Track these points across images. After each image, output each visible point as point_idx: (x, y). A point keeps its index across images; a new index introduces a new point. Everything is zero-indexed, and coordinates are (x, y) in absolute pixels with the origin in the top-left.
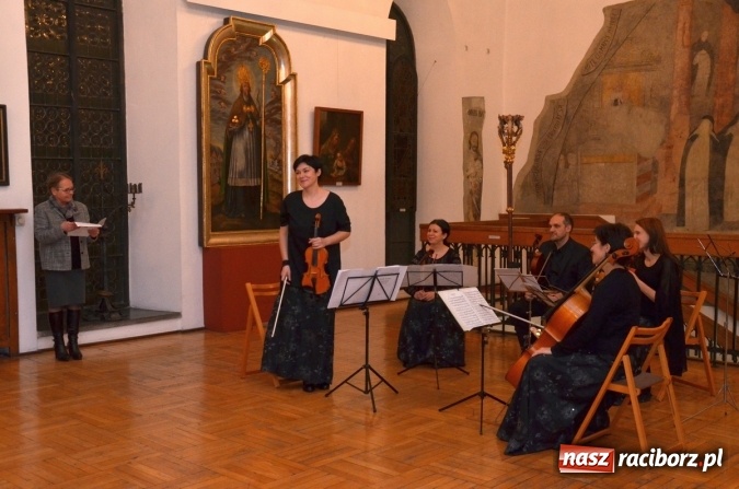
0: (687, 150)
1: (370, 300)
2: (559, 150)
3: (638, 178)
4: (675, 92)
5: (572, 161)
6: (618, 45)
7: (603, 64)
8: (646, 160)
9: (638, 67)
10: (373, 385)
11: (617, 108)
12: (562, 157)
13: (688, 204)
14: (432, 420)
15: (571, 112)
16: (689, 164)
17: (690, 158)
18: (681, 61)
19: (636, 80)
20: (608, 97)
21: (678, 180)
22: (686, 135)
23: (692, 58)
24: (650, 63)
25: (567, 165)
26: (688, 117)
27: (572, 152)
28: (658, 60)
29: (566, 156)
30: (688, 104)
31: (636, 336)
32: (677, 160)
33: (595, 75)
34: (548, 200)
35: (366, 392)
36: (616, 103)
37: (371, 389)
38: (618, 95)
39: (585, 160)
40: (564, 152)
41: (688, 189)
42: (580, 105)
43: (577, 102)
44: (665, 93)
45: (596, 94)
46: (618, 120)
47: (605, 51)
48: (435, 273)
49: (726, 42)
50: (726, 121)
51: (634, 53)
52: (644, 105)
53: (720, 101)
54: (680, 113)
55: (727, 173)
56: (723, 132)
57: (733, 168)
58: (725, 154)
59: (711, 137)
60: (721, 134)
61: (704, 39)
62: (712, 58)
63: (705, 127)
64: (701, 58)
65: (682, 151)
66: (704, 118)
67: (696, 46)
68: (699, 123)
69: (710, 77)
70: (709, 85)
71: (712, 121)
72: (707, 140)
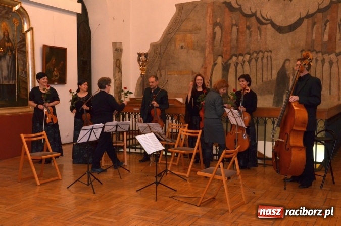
0: (213, 69)
2: (157, 68)
4: (207, 44)
5: (163, 74)
6: (183, 21)
7: (176, 30)
9: (191, 32)
10: (92, 180)
11: (183, 50)
12: (158, 71)
14: (122, 195)
15: (162, 51)
16: (213, 75)
17: (214, 72)
18: (209, 30)
19: (191, 38)
20: (179, 45)
21: (209, 83)
22: (212, 63)
23: (213, 29)
24: (196, 30)
25: (161, 75)
26: (213, 55)
27: (163, 69)
28: (200, 29)
29: (160, 71)
30: (213, 49)
31: (226, 154)
32: (209, 74)
33: (173, 34)
35: (88, 184)
36: (182, 47)
37: (91, 182)
38: (183, 44)
39: (169, 73)
40: (159, 69)
42: (166, 48)
43: (165, 47)
44: (203, 44)
45: (173, 43)
46: (183, 55)
47: (176, 24)
48: (117, 126)
49: (227, 23)
50: (228, 57)
51: (189, 25)
52: (194, 49)
53: (225, 49)
54: (210, 53)
59: (222, 64)
60: (226, 63)
61: (218, 21)
62: (222, 30)
63: (220, 59)
64: (218, 30)
65: (210, 70)
66: (219, 56)
67: (215, 24)
68: (217, 58)
69: (221, 38)
70: (221, 41)
71: (223, 57)
72: (221, 65)
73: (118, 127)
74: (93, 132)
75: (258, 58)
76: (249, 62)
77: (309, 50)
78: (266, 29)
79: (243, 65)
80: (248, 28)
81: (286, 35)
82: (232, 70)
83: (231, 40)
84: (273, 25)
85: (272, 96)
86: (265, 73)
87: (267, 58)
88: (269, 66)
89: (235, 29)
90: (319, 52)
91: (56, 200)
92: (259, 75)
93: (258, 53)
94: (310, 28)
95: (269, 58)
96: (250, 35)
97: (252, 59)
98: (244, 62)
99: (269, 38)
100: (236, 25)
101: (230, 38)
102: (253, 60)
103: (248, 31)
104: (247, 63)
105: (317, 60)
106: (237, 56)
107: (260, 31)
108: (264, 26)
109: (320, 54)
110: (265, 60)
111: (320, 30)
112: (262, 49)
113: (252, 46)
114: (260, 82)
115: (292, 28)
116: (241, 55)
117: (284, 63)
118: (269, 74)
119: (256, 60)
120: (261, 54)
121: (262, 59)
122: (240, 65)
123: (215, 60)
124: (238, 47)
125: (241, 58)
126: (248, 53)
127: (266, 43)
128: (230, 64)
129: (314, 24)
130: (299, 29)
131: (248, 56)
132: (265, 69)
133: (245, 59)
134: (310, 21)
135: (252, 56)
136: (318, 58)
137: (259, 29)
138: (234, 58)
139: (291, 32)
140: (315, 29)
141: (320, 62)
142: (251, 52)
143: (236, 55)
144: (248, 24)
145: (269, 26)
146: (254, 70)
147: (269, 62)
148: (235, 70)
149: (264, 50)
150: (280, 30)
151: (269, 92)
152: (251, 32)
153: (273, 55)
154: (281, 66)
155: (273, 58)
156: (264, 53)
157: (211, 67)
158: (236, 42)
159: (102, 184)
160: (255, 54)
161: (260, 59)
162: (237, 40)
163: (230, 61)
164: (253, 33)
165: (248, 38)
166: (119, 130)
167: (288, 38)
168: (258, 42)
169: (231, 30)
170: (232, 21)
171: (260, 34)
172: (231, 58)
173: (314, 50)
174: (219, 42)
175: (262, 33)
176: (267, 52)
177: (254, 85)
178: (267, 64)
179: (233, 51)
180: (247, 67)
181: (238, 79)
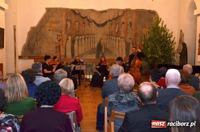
0: (66, 42)
2: (35, 40)
3: (56, 47)
4: (63, 29)
5: (39, 43)
6: (50, 17)
7: (46, 21)
8: (57, 43)
9: (54, 23)
11: (50, 31)
12: (36, 42)
13: (67, 53)
15: (38, 31)
16: (67, 45)
17: (67, 43)
18: (64, 23)
19: (54, 26)
20: (48, 29)
21: (64, 48)
22: (66, 38)
23: (66, 22)
24: (57, 22)
25: (37, 44)
26: (66, 35)
27: (38, 41)
28: (59, 22)
29: (37, 42)
30: (66, 32)
32: (64, 44)
33: (44, 23)
34: (32, 52)
36: (49, 30)
38: (50, 28)
39: (42, 43)
40: (36, 40)
41: (67, 50)
42: (40, 30)
43: (40, 29)
44: (61, 29)
45: (44, 27)
46: (50, 34)
47: (46, 18)
49: (73, 20)
50: (74, 36)
51: (53, 19)
52: (56, 31)
53: (73, 32)
54: (64, 34)
55: (75, 47)
56: (74, 38)
57: (76, 46)
58: (74, 43)
59: (71, 39)
60: (73, 39)
61: (69, 19)
62: (71, 23)
63: (70, 37)
64: (69, 23)
65: (65, 42)
66: (70, 35)
67: (67, 20)
68: (69, 36)
69: (71, 27)
70: (70, 28)
71: (71, 36)
72: (70, 40)
75: (88, 37)
76: (84, 39)
77: (110, 35)
78: (92, 24)
79: (81, 40)
80: (84, 23)
81: (100, 28)
82: (76, 42)
83: (75, 28)
84: (95, 23)
85: (95, 55)
86: (92, 44)
87: (93, 37)
88: (94, 41)
89: (77, 23)
90: (114, 36)
92: (89, 45)
93: (88, 35)
94: (110, 26)
95: (94, 38)
96: (85, 27)
97: (86, 37)
98: (82, 39)
99: (93, 29)
100: (78, 21)
101: (75, 27)
102: (86, 38)
103: (83, 25)
104: (83, 40)
105: (113, 40)
106: (79, 36)
107: (89, 25)
108: (91, 23)
109: (115, 37)
110: (92, 39)
111: (114, 27)
112: (90, 33)
113: (86, 32)
114: (90, 49)
115: (103, 25)
116: (81, 35)
117: (100, 40)
118: (94, 45)
119: (88, 38)
120: (90, 36)
121: (90, 38)
122: (80, 40)
123: (67, 37)
124: (79, 32)
125: (80, 37)
126: (84, 35)
127: (92, 31)
128: (75, 40)
129: (112, 24)
130: (106, 26)
131: (84, 36)
132: (92, 43)
133: (82, 38)
134: (110, 23)
135: (86, 36)
136: (114, 39)
137: (89, 24)
138: (77, 37)
139: (102, 26)
140: (112, 26)
141: (114, 40)
142: (85, 34)
143: (78, 36)
144: (83, 21)
145: (93, 23)
146: (87, 43)
147: (94, 39)
148: (78, 42)
149: (91, 34)
150: (98, 25)
151: (94, 53)
152: (85, 25)
153: (95, 36)
154: (99, 42)
155: (95, 38)
156: (91, 35)
157: (65, 41)
158: (78, 29)
160: (87, 36)
161: (89, 38)
162: (79, 29)
163: (75, 38)
164: (86, 26)
165: (84, 28)
167: (101, 29)
168: (88, 30)
169: (76, 24)
170: (76, 19)
171: (89, 27)
172: (76, 37)
173: (112, 35)
174: (69, 29)
175: (90, 26)
176: (93, 35)
177: (87, 50)
178: (93, 40)
179: (77, 34)
180: (83, 41)
181: (79, 47)
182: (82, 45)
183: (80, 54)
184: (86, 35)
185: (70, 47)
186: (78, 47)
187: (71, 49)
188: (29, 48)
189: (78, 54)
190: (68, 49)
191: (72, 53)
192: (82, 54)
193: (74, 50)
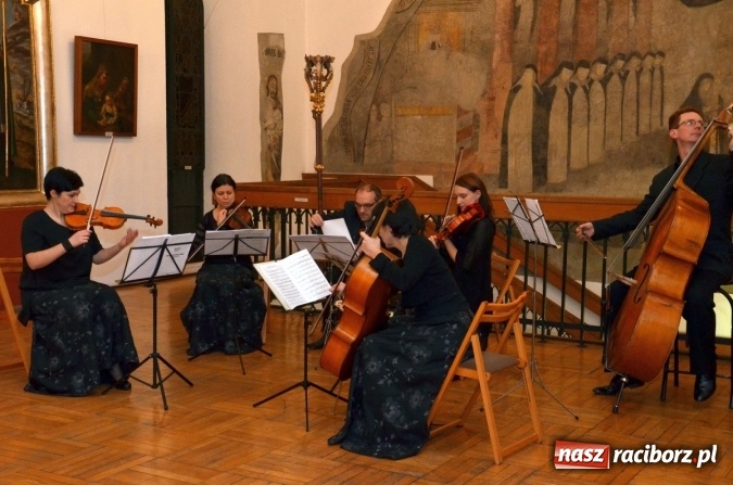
0: (509, 103)
1: (158, 274)
2: (370, 100)
3: (458, 133)
4: (497, 37)
5: (385, 111)
8: (466, 112)
9: (456, 6)
10: (163, 377)
11: (435, 52)
12: (374, 108)
13: (511, 163)
14: (234, 416)
15: (384, 56)
16: (512, 117)
17: (513, 110)
18: (503, 2)
19: (456, 21)
20: (425, 40)
21: (500, 137)
22: (509, 86)
24: (470, 2)
25: (379, 118)
26: (511, 66)
27: (385, 102)
29: (378, 106)
30: (511, 51)
31: (487, 313)
32: (499, 114)
33: (411, 13)
34: (359, 157)
35: (155, 386)
36: (433, 46)
37: (161, 382)
38: (436, 38)
39: (400, 112)
40: (376, 102)
41: (511, 146)
42: (394, 48)
43: (390, 45)
44: (485, 37)
45: (411, 34)
46: (435, 66)
48: (237, 239)
50: (550, 70)
52: (464, 50)
53: (543, 49)
54: (502, 60)
55: (551, 129)
56: (547, 83)
57: (557, 124)
58: (549, 109)
59: (535, 89)
60: (544, 86)
63: (529, 76)
65: (504, 104)
66: (528, 66)
68: (522, 73)
69: (534, 21)
70: (532, 30)
71: (536, 71)
72: (530, 91)
73: (240, 244)
74: (166, 253)
75: (627, 72)
76: (605, 82)
79: (587, 92)
81: (704, 10)
82: (559, 102)
83: (559, 27)
86: (645, 112)
87: (652, 71)
88: (657, 92)
91: (63, 424)
92: (630, 118)
93: (626, 58)
95: (657, 73)
96: (610, 13)
97: (612, 74)
98: (591, 82)
99: (658, 20)
101: (555, 21)
102: (615, 78)
103: (602, 3)
104: (597, 87)
106: (573, 67)
110: (645, 79)
112: (638, 48)
113: (613, 40)
114: (631, 136)
116: (584, 64)
117: (697, 85)
118: (656, 113)
119: (623, 79)
120: (635, 62)
121: (639, 73)
122: (580, 91)
123: (517, 78)
124: (575, 44)
125: (583, 72)
126: (603, 60)
127: (650, 33)
128: (555, 88)
131: (600, 69)
132: (644, 101)
133: (593, 76)
135: (612, 68)
138: (566, 74)
142: (610, 56)
143: (570, 66)
146: (617, 103)
147: (657, 83)
148: (567, 102)
149: (643, 53)
151: (654, 160)
153: (668, 63)
154: (687, 94)
155: (668, 71)
156: (643, 59)
157: (506, 95)
158: (571, 31)
159: (191, 385)
160: (620, 63)
161: (632, 74)
162: (575, 27)
163: (554, 82)
164: (616, 8)
165: (603, 21)
166: (243, 250)
167: (710, 17)
168: (629, 31)
171: (635, 10)
172: (557, 73)
174: (528, 32)
175: (641, 5)
176: (653, 55)
177: (614, 144)
178: (652, 87)
179: (564, 56)
180: (598, 97)
181: (574, 126)
182: (589, 116)
183: (575, 165)
184: (615, 59)
185: (529, 129)
186: (570, 127)
187: (530, 137)
188: (345, 140)
189: (568, 164)
190: (516, 140)
191: (535, 160)
192: (590, 166)
193: (545, 145)
